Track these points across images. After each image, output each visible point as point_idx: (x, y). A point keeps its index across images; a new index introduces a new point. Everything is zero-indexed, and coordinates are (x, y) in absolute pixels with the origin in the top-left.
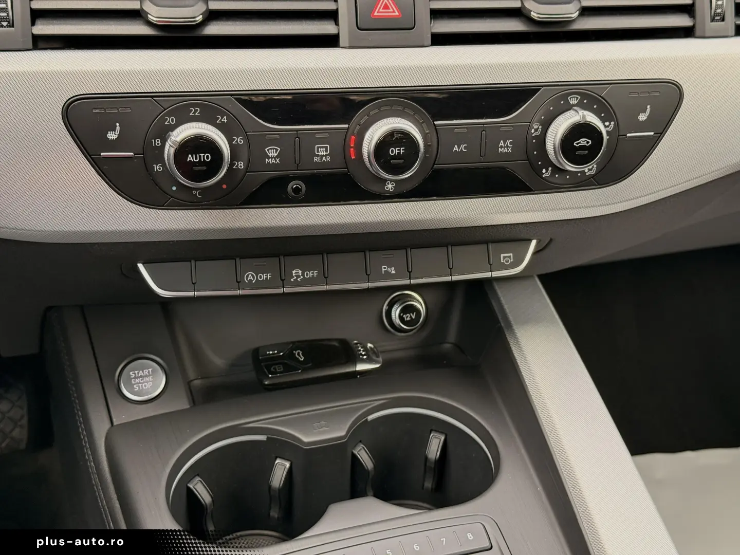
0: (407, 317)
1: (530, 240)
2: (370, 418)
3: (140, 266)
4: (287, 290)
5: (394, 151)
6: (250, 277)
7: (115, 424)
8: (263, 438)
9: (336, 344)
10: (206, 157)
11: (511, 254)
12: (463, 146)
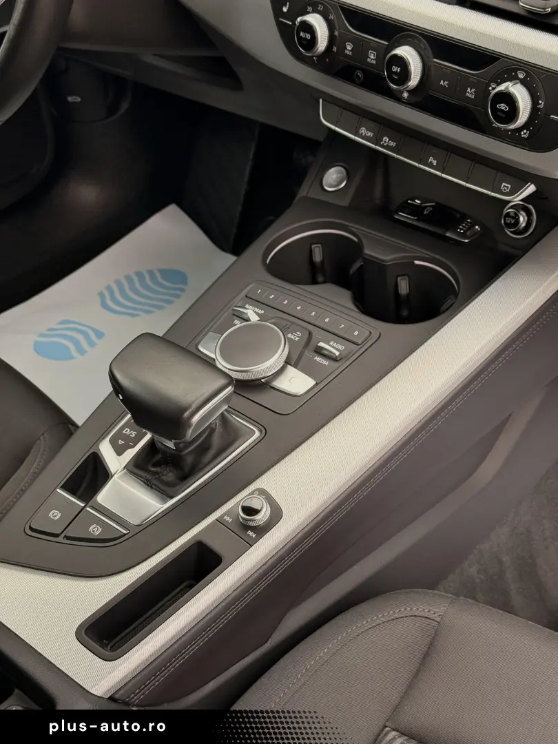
1: (528, 183)
2: (417, 262)
3: (321, 100)
4: (377, 148)
5: (395, 69)
6: (363, 132)
11: (509, 186)
12: (446, 83)
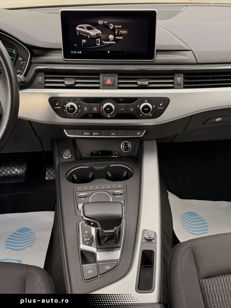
0: (125, 147)
1: (144, 130)
2: (111, 166)
3: (64, 130)
4: (92, 137)
5: (108, 109)
6: (85, 134)
7: (60, 162)
8: (88, 167)
9: (109, 152)
10: (72, 109)
11: (140, 133)
12: (123, 109)
